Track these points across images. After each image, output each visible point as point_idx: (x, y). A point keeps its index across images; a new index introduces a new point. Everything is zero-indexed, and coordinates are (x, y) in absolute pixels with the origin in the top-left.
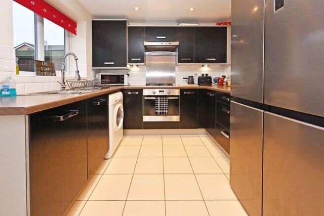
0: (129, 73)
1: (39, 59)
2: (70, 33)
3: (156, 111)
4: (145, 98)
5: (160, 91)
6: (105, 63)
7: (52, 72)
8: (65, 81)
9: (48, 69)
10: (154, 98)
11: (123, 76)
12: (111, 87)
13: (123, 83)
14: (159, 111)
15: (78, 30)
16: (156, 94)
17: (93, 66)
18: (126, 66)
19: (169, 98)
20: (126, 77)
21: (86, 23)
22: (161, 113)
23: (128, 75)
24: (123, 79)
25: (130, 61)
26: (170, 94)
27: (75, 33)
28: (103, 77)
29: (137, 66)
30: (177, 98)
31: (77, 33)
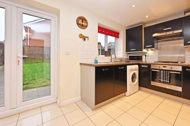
0: (146, 54)
1: (106, 51)
2: (117, 38)
3: (160, 80)
4: (153, 70)
5: (163, 67)
6: (132, 50)
7: (110, 55)
8: (112, 59)
9: (108, 54)
10: (159, 71)
11: (141, 56)
12: (131, 62)
13: (142, 60)
14: (162, 80)
15: (120, 36)
16: (160, 68)
17: (126, 51)
18: (142, 51)
19: (171, 72)
20: (144, 57)
21: (122, 32)
22: (163, 82)
23: (146, 56)
24: (142, 58)
25: (145, 48)
26: (173, 70)
27: (118, 37)
28: (130, 57)
29: (152, 50)
30: (180, 73)
31: (119, 37)
